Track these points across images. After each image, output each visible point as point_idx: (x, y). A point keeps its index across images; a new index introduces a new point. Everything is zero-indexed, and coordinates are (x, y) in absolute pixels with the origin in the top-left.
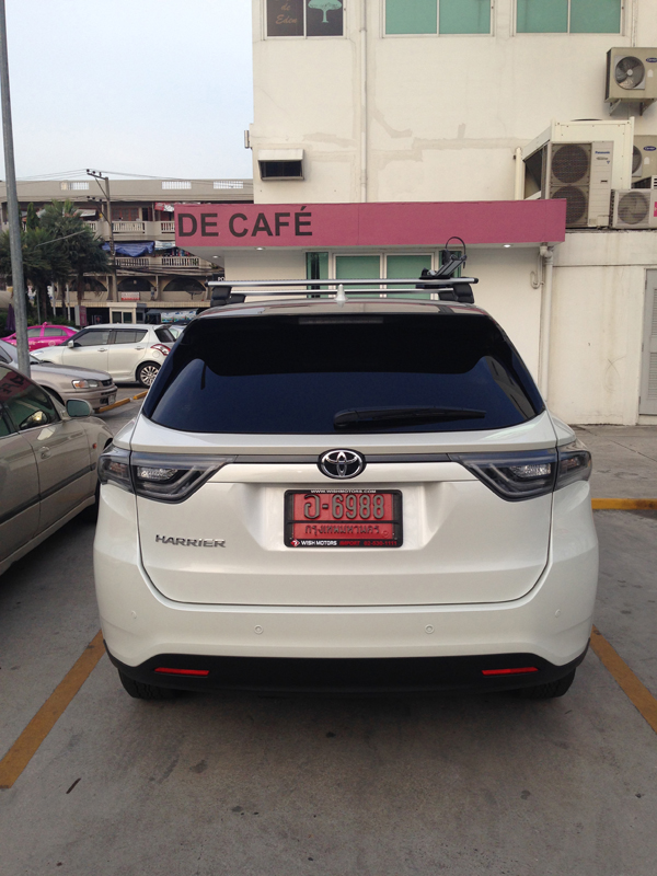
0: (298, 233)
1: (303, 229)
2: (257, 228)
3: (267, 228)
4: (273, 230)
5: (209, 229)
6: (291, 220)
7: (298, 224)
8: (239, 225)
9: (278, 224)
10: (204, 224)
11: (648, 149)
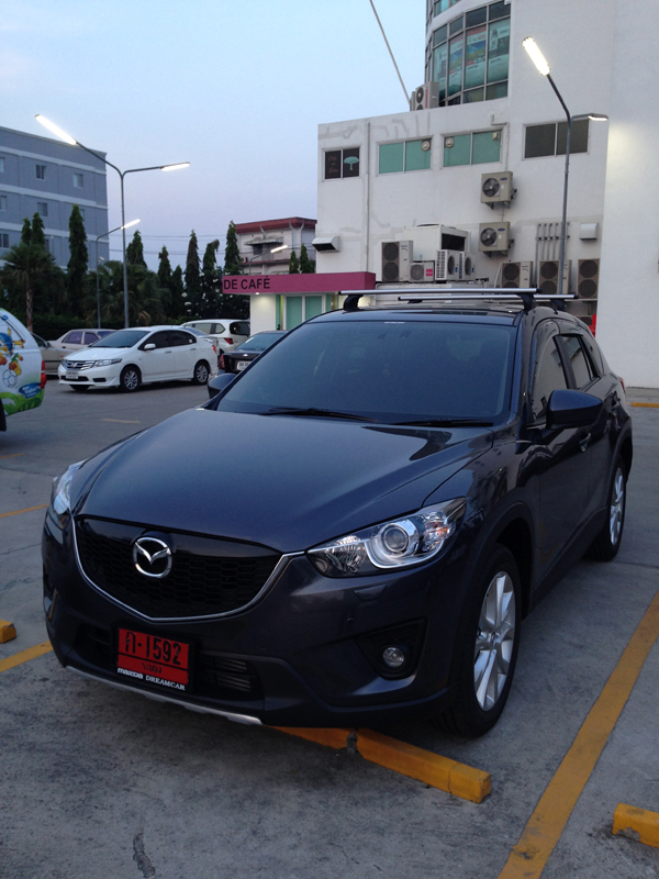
6: (262, 282)
11: (501, 230)
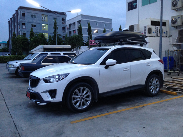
11: (179, 18)
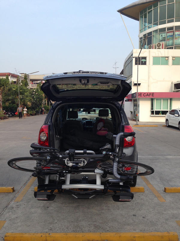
0: (152, 96)
1: (153, 95)
2: (147, 95)
3: (148, 95)
4: (149, 95)
5: (141, 95)
6: (151, 94)
7: (152, 95)
8: (145, 95)
9: (150, 95)
10: (140, 95)
